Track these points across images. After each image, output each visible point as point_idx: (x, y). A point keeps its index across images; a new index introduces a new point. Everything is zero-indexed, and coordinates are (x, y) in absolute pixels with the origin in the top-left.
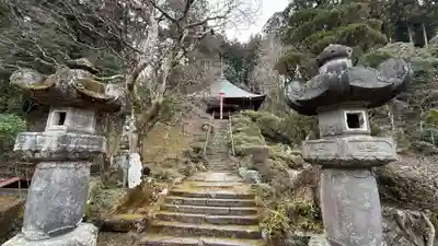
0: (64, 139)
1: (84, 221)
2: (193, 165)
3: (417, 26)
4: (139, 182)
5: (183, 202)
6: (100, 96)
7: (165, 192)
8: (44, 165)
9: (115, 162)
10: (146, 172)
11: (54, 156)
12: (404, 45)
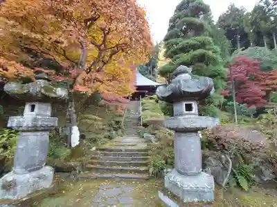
0: (35, 120)
1: (46, 165)
2: (114, 132)
3: (269, 35)
4: (77, 143)
5: (105, 154)
6: (54, 95)
7: (94, 149)
8: (24, 134)
9: (62, 131)
10: (82, 137)
11: (30, 129)
12: (259, 48)
